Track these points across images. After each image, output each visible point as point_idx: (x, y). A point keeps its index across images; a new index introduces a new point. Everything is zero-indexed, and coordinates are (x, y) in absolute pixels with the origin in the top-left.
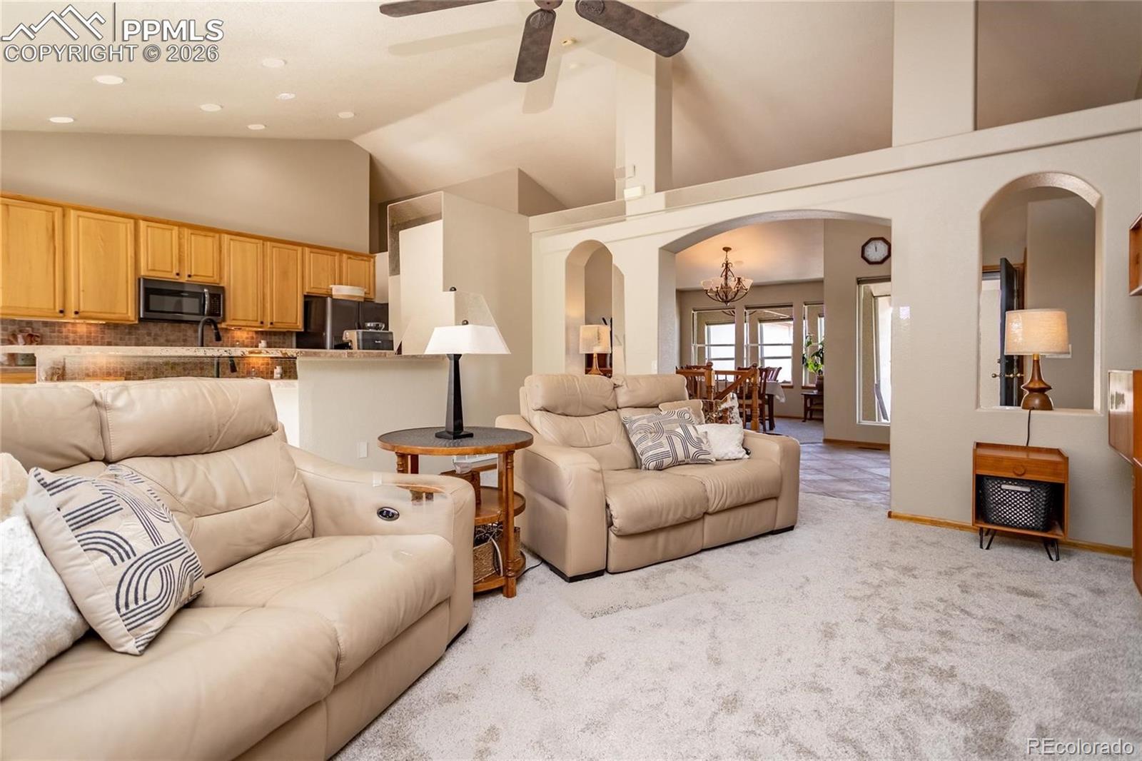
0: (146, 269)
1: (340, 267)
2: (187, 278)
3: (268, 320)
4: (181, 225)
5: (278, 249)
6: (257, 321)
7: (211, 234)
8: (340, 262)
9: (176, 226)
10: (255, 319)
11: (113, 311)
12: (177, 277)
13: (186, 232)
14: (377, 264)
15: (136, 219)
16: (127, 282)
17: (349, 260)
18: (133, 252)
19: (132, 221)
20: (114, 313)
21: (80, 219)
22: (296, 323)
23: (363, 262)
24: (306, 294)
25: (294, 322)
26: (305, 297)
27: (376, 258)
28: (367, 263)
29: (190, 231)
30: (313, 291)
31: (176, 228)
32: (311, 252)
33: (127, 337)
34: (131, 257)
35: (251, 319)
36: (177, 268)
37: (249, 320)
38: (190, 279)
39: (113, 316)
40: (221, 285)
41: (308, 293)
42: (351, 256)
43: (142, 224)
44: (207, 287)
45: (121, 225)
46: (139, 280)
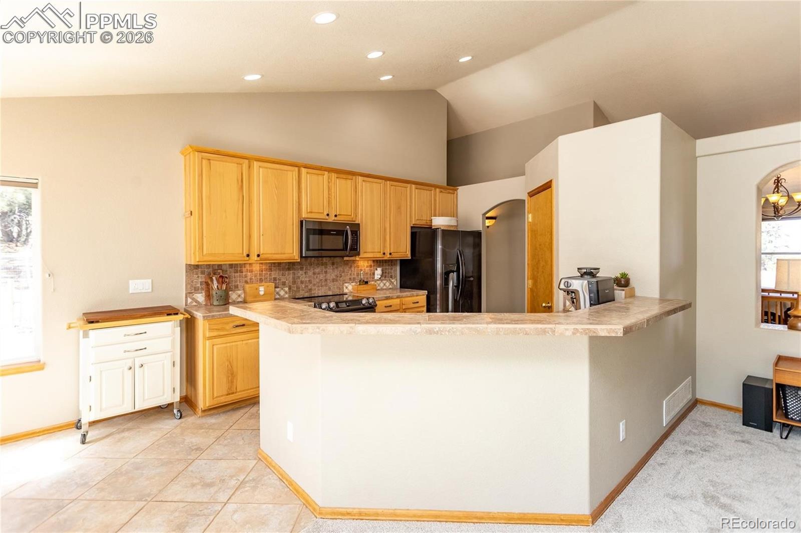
0: (306, 212)
1: (435, 200)
2: (334, 218)
3: (387, 252)
4: (330, 170)
5: (394, 187)
6: (380, 252)
7: (350, 177)
8: (435, 195)
9: (326, 171)
10: (379, 251)
11: (283, 252)
12: (327, 217)
13: (334, 175)
14: (458, 195)
15: (298, 166)
16: (293, 224)
17: (441, 194)
18: (297, 197)
19: (296, 169)
20: (284, 254)
21: (261, 169)
22: (406, 252)
23: (449, 194)
24: (412, 225)
25: (405, 251)
26: (412, 227)
27: (458, 190)
28: (452, 195)
29: (336, 175)
30: (418, 222)
31: (326, 173)
32: (416, 188)
33: (287, 272)
34: (296, 201)
35: (376, 251)
36: (327, 211)
37: (375, 252)
38: (336, 218)
39: (283, 257)
40: (357, 222)
41: (414, 224)
42: (442, 190)
43: (304, 170)
44: (348, 224)
45: (289, 172)
46: (302, 222)
